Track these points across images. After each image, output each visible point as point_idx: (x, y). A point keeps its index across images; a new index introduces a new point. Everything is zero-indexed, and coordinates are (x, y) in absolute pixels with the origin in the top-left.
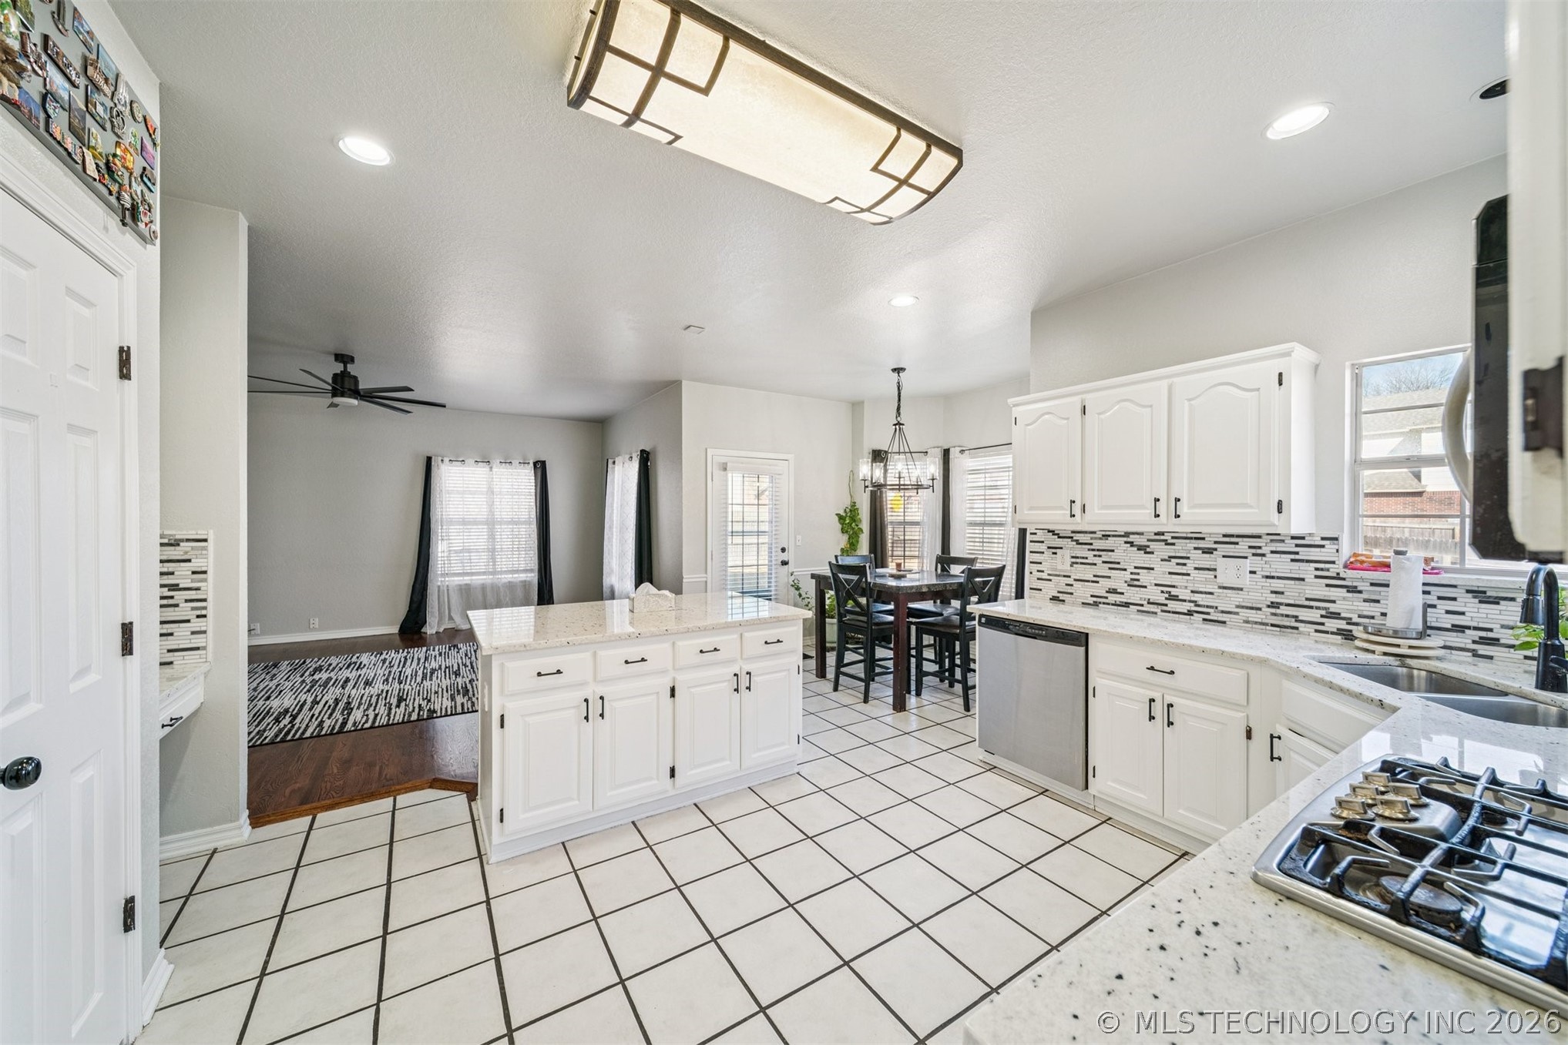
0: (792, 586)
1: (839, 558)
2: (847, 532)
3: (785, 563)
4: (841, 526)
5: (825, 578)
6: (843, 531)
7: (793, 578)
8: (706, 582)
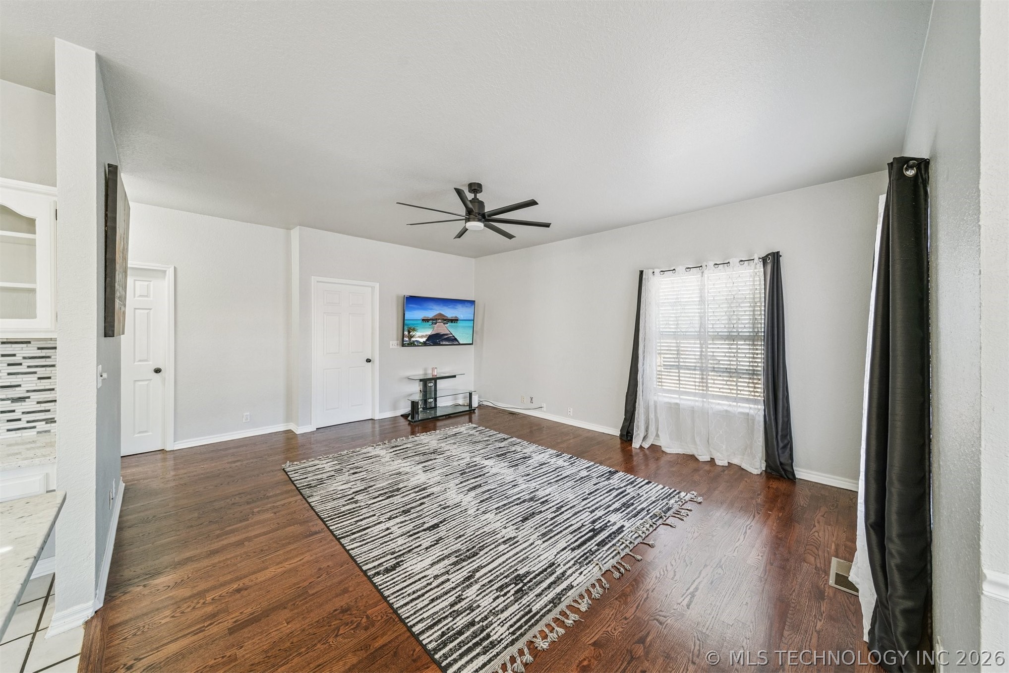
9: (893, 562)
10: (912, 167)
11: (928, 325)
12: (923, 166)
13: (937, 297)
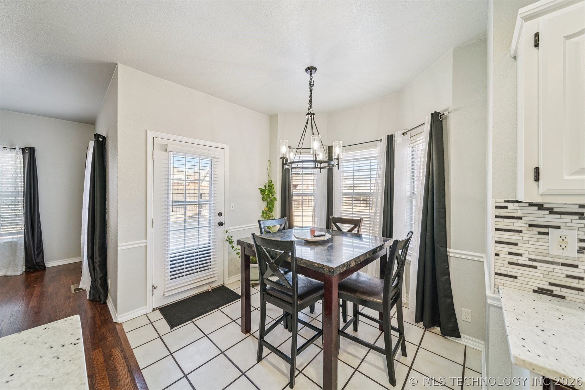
0: (227, 240)
1: (261, 222)
2: (266, 200)
3: (221, 224)
4: (262, 196)
5: (249, 246)
6: (263, 199)
7: (227, 235)
8: (146, 246)
9: (97, 265)
10: (101, 138)
11: (106, 189)
12: (104, 138)
13: (108, 180)
